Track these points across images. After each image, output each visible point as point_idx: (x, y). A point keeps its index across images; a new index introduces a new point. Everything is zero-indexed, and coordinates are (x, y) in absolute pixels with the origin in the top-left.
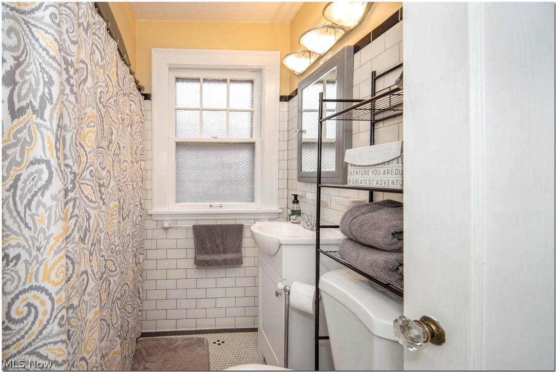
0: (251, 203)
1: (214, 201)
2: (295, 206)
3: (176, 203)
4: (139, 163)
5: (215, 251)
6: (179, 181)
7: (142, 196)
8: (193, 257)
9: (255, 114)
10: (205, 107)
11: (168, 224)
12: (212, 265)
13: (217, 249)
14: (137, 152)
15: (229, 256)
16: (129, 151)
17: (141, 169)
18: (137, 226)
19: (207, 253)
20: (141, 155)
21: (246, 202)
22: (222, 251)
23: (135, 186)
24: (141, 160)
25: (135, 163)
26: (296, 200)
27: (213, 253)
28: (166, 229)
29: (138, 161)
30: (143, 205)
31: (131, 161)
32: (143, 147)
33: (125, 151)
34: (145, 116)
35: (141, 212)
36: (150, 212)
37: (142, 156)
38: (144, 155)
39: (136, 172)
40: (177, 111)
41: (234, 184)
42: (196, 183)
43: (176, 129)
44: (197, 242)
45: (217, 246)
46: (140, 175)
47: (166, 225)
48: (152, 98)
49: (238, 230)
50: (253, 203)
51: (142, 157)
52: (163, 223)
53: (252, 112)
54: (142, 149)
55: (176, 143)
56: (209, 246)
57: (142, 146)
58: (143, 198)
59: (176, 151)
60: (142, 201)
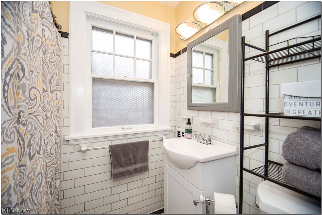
0: (152, 124)
1: (125, 124)
2: (189, 126)
3: (92, 128)
4: (55, 93)
5: (128, 163)
6: (95, 110)
7: (57, 124)
8: (110, 170)
9: (153, 64)
10: (117, 53)
11: (86, 147)
12: (126, 175)
13: (129, 162)
14: (52, 81)
15: (139, 165)
16: (41, 78)
17: (57, 99)
18: (52, 156)
19: (121, 166)
20: (57, 85)
21: (149, 124)
22: (133, 162)
23: (49, 115)
24: (57, 90)
25: (49, 92)
26: (189, 123)
27: (127, 165)
28: (84, 152)
29: (53, 91)
30: (59, 132)
31: (43, 89)
32: (60, 79)
33: (33, 76)
34: (62, 50)
35: (56, 139)
36: (67, 138)
37: (59, 86)
38: (60, 86)
39: (50, 102)
40: (93, 52)
41: (140, 111)
42: (110, 111)
43: (92, 67)
44: (113, 159)
45: (130, 160)
46: (55, 105)
47: (84, 148)
48: (69, 36)
49: (145, 145)
50: (153, 124)
51: (58, 88)
52: (81, 147)
53: (151, 62)
54: (58, 80)
55: (93, 78)
56: (123, 160)
57: (58, 77)
58: (59, 126)
59: (93, 85)
60: (58, 129)
